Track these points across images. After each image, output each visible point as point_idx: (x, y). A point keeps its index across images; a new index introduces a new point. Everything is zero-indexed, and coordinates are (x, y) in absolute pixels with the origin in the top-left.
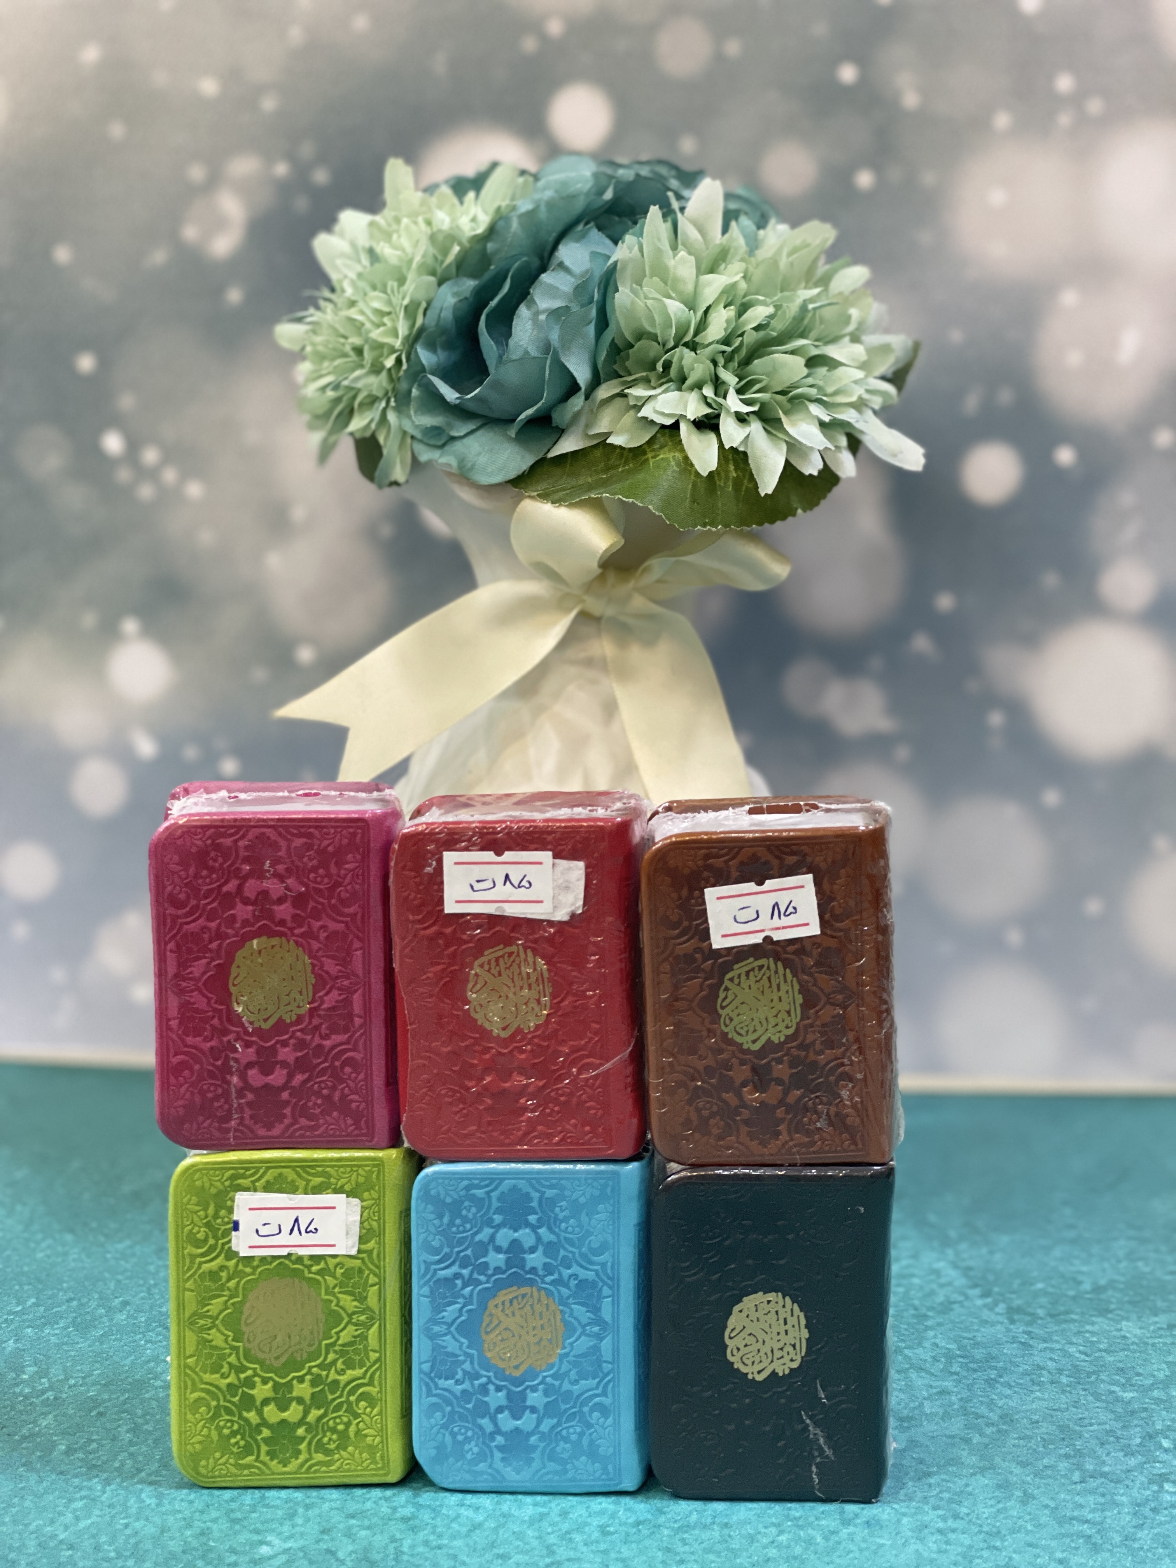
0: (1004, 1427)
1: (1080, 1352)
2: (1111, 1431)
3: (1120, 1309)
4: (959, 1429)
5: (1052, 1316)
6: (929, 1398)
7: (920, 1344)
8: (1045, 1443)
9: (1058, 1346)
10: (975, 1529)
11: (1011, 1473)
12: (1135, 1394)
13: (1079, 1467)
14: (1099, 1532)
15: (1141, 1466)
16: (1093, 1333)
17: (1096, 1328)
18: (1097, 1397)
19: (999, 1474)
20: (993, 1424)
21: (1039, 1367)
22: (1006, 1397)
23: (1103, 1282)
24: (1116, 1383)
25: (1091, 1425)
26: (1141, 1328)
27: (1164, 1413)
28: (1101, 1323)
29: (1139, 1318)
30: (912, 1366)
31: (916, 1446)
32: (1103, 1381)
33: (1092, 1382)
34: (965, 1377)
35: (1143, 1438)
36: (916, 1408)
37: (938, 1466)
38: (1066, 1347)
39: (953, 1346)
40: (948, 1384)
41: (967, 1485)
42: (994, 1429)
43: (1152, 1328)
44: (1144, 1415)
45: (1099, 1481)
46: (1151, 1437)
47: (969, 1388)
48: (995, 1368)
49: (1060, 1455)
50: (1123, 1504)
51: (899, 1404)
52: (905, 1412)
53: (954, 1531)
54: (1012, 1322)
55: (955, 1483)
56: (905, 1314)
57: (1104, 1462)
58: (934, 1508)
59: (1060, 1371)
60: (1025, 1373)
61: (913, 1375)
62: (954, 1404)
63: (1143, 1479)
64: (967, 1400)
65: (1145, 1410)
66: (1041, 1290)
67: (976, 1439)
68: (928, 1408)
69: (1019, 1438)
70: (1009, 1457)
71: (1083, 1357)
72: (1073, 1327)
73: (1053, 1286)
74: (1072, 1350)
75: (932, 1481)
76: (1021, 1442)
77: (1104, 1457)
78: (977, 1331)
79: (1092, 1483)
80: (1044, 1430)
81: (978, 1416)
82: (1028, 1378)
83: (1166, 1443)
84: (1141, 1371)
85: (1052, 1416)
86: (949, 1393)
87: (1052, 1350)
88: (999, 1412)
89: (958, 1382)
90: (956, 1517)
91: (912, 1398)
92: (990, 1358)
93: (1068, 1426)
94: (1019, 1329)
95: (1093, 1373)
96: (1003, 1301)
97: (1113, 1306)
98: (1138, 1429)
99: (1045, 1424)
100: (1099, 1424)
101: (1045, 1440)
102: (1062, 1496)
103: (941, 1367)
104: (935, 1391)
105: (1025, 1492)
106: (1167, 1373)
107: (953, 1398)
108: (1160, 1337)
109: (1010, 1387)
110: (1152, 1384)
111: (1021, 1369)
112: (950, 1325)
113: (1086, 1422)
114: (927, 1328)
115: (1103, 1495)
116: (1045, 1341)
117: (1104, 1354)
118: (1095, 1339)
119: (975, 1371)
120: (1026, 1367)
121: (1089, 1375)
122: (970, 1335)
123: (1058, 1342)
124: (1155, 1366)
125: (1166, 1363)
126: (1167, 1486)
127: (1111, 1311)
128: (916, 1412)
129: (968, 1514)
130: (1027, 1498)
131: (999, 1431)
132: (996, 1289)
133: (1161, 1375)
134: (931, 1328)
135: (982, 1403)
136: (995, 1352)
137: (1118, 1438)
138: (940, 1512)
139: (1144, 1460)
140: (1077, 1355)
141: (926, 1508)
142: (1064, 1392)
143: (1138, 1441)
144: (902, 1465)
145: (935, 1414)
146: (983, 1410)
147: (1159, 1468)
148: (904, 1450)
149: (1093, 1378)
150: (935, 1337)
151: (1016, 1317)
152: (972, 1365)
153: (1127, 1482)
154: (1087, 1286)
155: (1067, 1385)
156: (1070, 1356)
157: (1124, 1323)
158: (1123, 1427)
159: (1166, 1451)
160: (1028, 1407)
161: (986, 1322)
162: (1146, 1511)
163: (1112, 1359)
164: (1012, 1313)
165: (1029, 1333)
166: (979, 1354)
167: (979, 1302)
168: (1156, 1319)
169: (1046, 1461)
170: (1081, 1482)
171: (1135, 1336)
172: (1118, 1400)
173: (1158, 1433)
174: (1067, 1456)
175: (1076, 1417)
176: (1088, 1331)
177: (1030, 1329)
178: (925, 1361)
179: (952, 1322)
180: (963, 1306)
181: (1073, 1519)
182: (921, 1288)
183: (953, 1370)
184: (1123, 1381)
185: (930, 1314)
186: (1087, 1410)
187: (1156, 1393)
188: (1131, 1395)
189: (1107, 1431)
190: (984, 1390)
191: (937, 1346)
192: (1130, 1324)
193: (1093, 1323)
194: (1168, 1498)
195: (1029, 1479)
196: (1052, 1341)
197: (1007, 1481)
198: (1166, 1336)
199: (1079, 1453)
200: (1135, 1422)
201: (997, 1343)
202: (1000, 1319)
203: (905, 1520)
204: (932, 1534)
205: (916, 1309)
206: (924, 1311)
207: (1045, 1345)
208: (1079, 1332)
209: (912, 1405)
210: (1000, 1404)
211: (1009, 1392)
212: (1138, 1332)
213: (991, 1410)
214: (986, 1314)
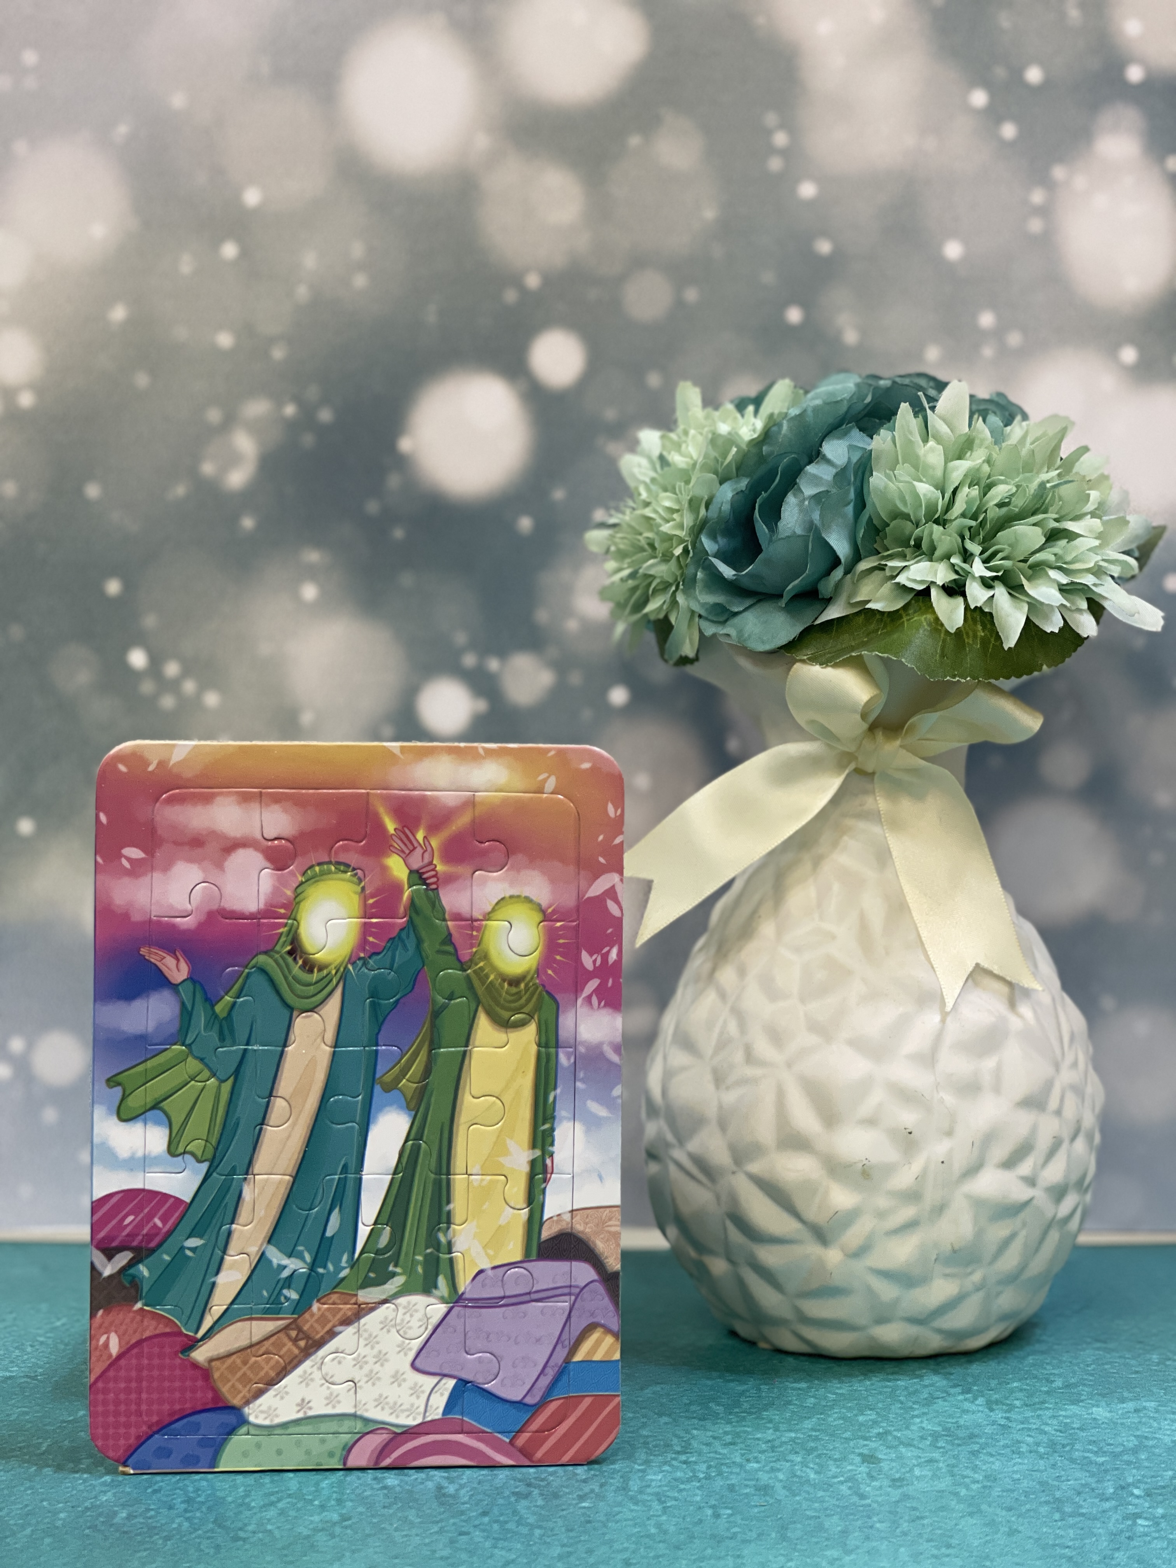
0: (989, 1484)
1: (1057, 1430)
2: (1086, 1484)
3: (1091, 1399)
4: (947, 1486)
5: (1027, 1405)
6: (918, 1465)
7: (907, 1428)
8: (1027, 1494)
9: (1034, 1427)
10: (966, 1554)
11: (997, 1515)
12: (1107, 1458)
13: (1058, 1510)
14: (1079, 1554)
15: (1116, 1507)
16: (1066, 1417)
17: (1069, 1413)
18: (1073, 1461)
19: (986, 1516)
20: (978, 1482)
21: (1019, 1442)
22: (989, 1463)
23: (1073, 1381)
24: (1089, 1451)
25: (1068, 1480)
26: (1110, 1412)
27: (1134, 1471)
28: (1074, 1409)
29: (1108, 1405)
30: (902, 1443)
31: (909, 1498)
32: (1078, 1450)
33: (1068, 1451)
34: (951, 1450)
35: (1116, 1489)
36: (907, 1472)
37: (930, 1511)
38: (1042, 1427)
39: (939, 1429)
40: (936, 1455)
41: (956, 1525)
42: (980, 1486)
43: (1120, 1412)
44: (1116, 1472)
45: (1078, 1519)
46: (1123, 1488)
47: (955, 1457)
48: (978, 1443)
49: (1040, 1503)
50: (1100, 1534)
51: (891, 1469)
52: (897, 1476)
53: (948, 1556)
54: (992, 1410)
55: (946, 1524)
56: (893, 1407)
57: (1081, 1507)
58: (928, 1541)
59: (1038, 1444)
60: (1005, 1446)
61: (903, 1450)
62: (940, 1469)
63: (1118, 1517)
64: (953, 1466)
65: (1117, 1469)
66: (1017, 1387)
67: (963, 1492)
68: (917, 1472)
69: (1003, 1491)
70: (994, 1504)
71: (1058, 1433)
72: (1048, 1413)
73: (1027, 1385)
74: (1047, 1429)
75: (926, 1522)
76: (1005, 1494)
77: (1081, 1503)
78: (959, 1417)
79: (1071, 1521)
80: (1025, 1485)
81: (964, 1477)
82: (1008, 1450)
83: (1136, 1492)
84: (1111, 1442)
85: (1032, 1475)
86: (936, 1461)
87: (1029, 1429)
88: (984, 1474)
89: (944, 1454)
90: (949, 1546)
91: (903, 1465)
92: (972, 1436)
93: (1047, 1483)
94: (998, 1415)
95: (1068, 1444)
96: (982, 1396)
97: (1083, 1397)
98: (1110, 1483)
99: (1026, 1481)
100: (1076, 1480)
101: (1026, 1492)
102: (1045, 1530)
103: (928, 1443)
104: (923, 1460)
105: (1010, 1528)
106: (1137, 1443)
107: (941, 1465)
108: (1129, 1418)
109: (992, 1455)
110: (1122, 1451)
111: (1001, 1443)
112: (935, 1414)
113: (1063, 1478)
114: (913, 1417)
115: (1082, 1529)
116: (1023, 1423)
117: (1078, 1431)
118: (1068, 1421)
119: (959, 1445)
120: (1006, 1442)
121: (1064, 1446)
122: (954, 1421)
123: (1035, 1424)
124: (1125, 1439)
125: (1135, 1436)
126: (1140, 1521)
127: (1082, 1401)
128: (908, 1475)
129: (959, 1545)
130: (1012, 1532)
131: (984, 1487)
132: (975, 1388)
133: (1131, 1445)
134: (917, 1416)
135: (967, 1468)
136: (976, 1431)
137: (1093, 1490)
138: (933, 1544)
139: (1118, 1503)
140: (1053, 1432)
141: (921, 1541)
142: (1042, 1458)
143: (1111, 1491)
144: (897, 1512)
145: (925, 1476)
146: (968, 1472)
147: (1131, 1509)
148: (898, 1502)
149: (1068, 1448)
150: (922, 1422)
151: (994, 1407)
152: (956, 1442)
153: (1102, 1519)
154: (1059, 1383)
155: (1045, 1454)
156: (1045, 1433)
157: (1094, 1409)
158: (1098, 1482)
159: (1138, 1497)
160: (1010, 1469)
161: (967, 1411)
162: (1122, 1538)
163: (1085, 1434)
164: (990, 1405)
165: (1007, 1418)
166: (961, 1433)
167: (961, 1397)
168: (1125, 1405)
169: (1028, 1506)
170: (1061, 1520)
171: (1106, 1418)
172: (1091, 1462)
173: (1129, 1485)
174: (1047, 1503)
175: (1054, 1476)
176: (1060, 1416)
177: (1008, 1415)
178: (913, 1439)
179: (937, 1411)
180: (945, 1401)
181: (1054, 1545)
182: (906, 1388)
183: (939, 1445)
184: (1096, 1449)
185: (915, 1406)
186: (1063, 1470)
187: (1126, 1457)
188: (1103, 1459)
189: (1082, 1485)
190: (969, 1459)
191: (923, 1429)
192: (1100, 1409)
193: (1066, 1410)
194: (1142, 1529)
195: (1013, 1519)
196: (1029, 1423)
197: (993, 1520)
198: (1133, 1417)
199: (1058, 1500)
200: (1108, 1477)
201: (979, 1426)
202: (981, 1408)
203: (902, 1550)
204: (928, 1558)
205: (902, 1403)
206: (910, 1404)
207: (1022, 1426)
208: (1054, 1417)
209: (903, 1470)
210: (984, 1468)
211: (991, 1459)
212: (1108, 1415)
213: (976, 1472)
214: (967, 1405)
